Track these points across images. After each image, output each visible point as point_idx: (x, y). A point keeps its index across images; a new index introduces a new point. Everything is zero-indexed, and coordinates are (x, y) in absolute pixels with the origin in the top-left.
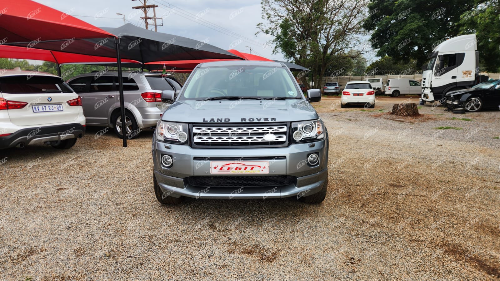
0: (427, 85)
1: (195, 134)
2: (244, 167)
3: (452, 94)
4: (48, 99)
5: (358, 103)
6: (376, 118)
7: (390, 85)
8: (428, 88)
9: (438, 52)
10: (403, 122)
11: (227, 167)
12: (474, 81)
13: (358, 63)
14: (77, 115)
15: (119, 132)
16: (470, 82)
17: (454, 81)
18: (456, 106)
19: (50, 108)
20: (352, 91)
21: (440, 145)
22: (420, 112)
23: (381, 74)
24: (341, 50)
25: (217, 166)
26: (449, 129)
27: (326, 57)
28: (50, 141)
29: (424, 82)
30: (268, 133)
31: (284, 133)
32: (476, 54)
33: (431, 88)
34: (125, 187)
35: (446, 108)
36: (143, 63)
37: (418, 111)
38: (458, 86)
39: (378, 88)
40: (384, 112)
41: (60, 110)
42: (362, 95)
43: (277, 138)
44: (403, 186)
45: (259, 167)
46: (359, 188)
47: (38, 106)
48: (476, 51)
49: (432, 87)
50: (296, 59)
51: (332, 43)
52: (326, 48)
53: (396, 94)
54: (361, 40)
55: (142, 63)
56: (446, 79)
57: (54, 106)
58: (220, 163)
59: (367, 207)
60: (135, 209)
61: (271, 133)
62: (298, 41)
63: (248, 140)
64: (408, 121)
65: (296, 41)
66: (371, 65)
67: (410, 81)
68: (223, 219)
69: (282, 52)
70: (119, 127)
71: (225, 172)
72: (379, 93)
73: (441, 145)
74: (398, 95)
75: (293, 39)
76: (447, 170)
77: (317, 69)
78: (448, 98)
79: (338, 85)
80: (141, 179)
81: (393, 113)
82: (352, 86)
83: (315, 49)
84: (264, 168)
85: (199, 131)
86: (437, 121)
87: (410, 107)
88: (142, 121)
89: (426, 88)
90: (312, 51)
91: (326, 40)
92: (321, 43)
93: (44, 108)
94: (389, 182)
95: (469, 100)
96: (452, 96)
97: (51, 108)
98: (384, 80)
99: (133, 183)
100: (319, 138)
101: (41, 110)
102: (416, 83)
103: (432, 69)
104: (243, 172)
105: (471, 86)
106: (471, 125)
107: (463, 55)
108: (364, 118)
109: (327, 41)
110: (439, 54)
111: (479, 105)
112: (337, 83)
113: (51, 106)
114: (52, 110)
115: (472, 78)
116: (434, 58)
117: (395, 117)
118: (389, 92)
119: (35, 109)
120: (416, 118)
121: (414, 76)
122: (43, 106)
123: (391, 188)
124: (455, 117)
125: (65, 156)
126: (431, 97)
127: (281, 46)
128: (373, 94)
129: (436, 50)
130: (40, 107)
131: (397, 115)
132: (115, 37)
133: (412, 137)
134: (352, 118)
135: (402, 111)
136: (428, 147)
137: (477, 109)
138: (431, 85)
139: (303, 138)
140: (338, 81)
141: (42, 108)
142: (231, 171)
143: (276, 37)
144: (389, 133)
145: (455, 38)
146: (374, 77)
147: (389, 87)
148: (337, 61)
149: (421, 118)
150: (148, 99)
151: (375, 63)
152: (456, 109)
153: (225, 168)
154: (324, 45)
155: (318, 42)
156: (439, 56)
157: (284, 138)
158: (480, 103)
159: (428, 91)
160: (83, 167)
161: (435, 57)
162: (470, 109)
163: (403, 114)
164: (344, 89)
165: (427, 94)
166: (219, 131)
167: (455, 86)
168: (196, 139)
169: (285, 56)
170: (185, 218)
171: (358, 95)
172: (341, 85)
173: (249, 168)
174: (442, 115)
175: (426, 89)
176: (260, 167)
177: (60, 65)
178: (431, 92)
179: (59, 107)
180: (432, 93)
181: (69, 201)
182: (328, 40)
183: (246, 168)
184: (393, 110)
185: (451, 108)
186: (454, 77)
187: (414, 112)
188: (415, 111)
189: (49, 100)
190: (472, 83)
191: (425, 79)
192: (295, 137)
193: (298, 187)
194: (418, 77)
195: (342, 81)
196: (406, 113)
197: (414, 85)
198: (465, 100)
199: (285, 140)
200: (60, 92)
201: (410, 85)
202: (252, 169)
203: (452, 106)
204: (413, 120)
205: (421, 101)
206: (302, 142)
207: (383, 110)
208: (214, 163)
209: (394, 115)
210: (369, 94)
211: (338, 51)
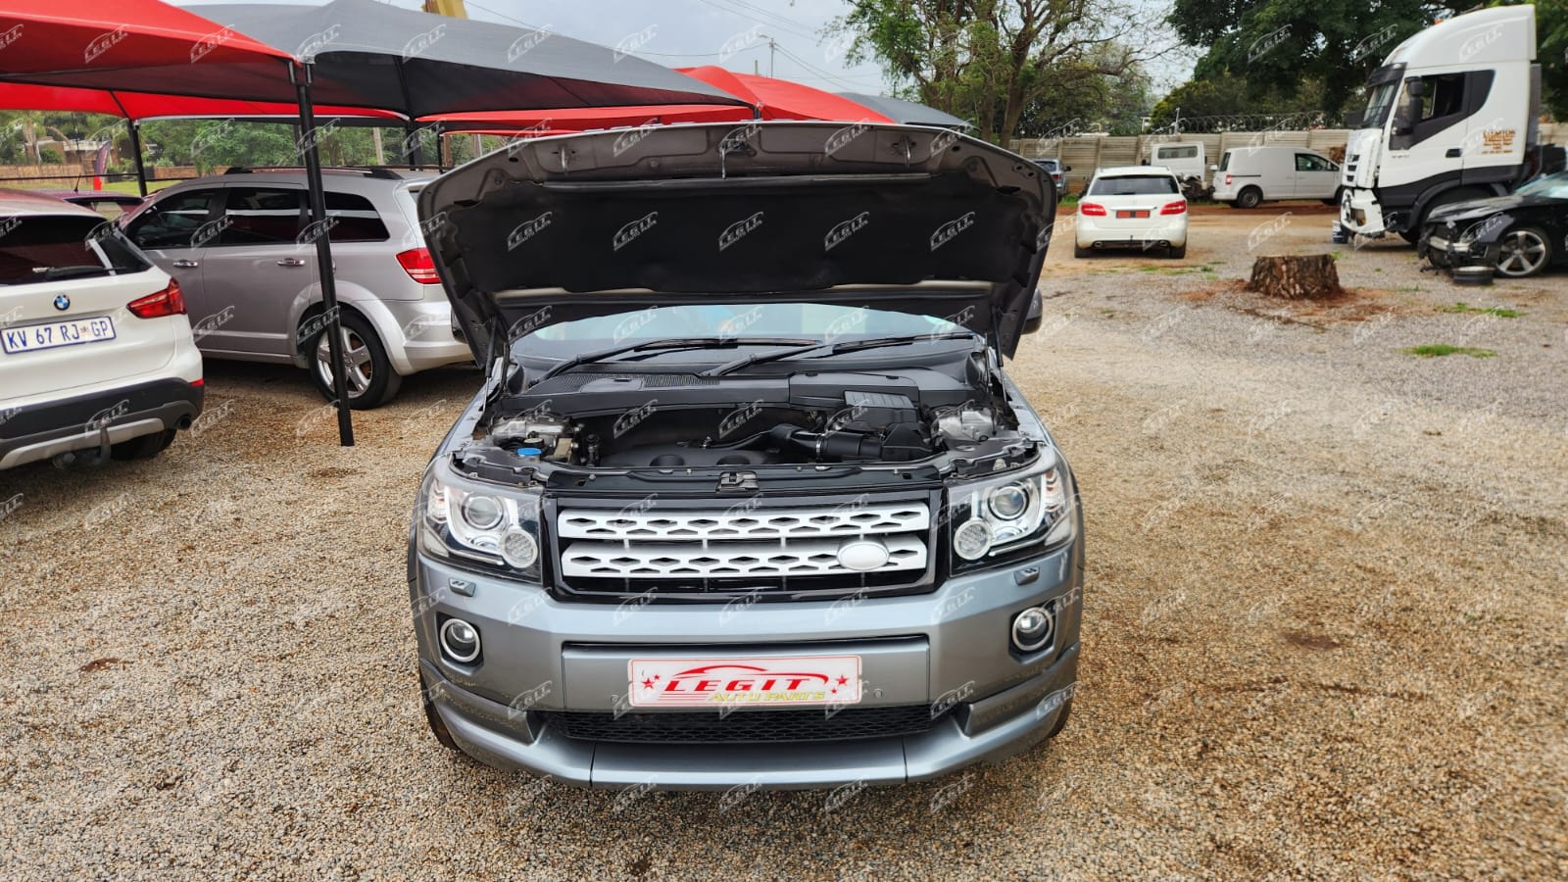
0: (1363, 178)
1: (566, 543)
2: (762, 681)
3: (1447, 213)
4: (55, 303)
5: (1131, 242)
6: (1198, 306)
7: (1230, 170)
8: (1364, 189)
9: (1403, 68)
10: (1288, 322)
11: (697, 679)
12: (1520, 167)
13: (1125, 84)
14: (170, 347)
15: (329, 383)
16: (1507, 168)
17: (1454, 164)
18: (1464, 259)
19: (64, 335)
20: (1111, 203)
21: (1432, 430)
22: (1345, 282)
23: (1202, 130)
24: (1071, 49)
25: (657, 677)
26: (1450, 357)
27: (1021, 73)
28: (73, 452)
29: (1352, 168)
30: (856, 537)
31: (922, 535)
32: (1532, 71)
33: (1376, 190)
34: (331, 654)
35: (1426, 261)
36: (412, 119)
37: (1336, 280)
38: (1466, 181)
39: (1192, 179)
40: (1221, 277)
41: (102, 337)
42: (1146, 214)
43: (893, 559)
44: (1335, 640)
45: (822, 681)
46: (1178, 653)
47: (21, 330)
48: (1532, 62)
49: (1380, 185)
50: (922, 80)
51: (1042, 26)
52: (1023, 41)
53: (1250, 199)
54: (1139, 16)
55: (407, 118)
56: (1426, 160)
57: (80, 324)
58: (668, 666)
59: (1219, 759)
60: (359, 771)
61: (868, 537)
62: (928, 19)
63: (776, 569)
64: (1304, 319)
65: (923, 18)
66: (1167, 99)
67: (1297, 155)
68: (684, 828)
69: (877, 56)
70: (326, 365)
71: (688, 698)
72: (1197, 196)
73: (1439, 434)
74: (1254, 201)
75: (914, 12)
76: (1480, 558)
77: (991, 115)
78: (1438, 228)
79: (1062, 169)
80: (392, 608)
81: (1253, 286)
82: (1112, 186)
83: (983, 46)
84: (842, 681)
85: (580, 532)
86: (1404, 318)
87: (1312, 269)
88: (407, 349)
89: (1358, 188)
90: (975, 53)
91: (1022, 14)
92: (1006, 24)
93: (46, 335)
94: (1284, 624)
95: (1505, 237)
96: (1451, 225)
97: (71, 331)
98: (1210, 150)
99: (362, 631)
100: (1052, 538)
101: (32, 343)
102: (1316, 160)
103: (1381, 124)
104: (755, 698)
105: (1510, 187)
106: (1524, 340)
107: (1486, 78)
108: (1159, 306)
109: (1025, 20)
110: (1408, 74)
111: (1538, 255)
112: (1056, 161)
113: (69, 325)
114: (73, 341)
115: (1514, 156)
116: (1391, 88)
117: (1261, 303)
118: (1226, 191)
119: (11, 340)
120: (1330, 307)
121: (1310, 135)
122: (41, 329)
123: (1295, 655)
124: (1463, 301)
125: (133, 493)
126: (1375, 222)
127: (874, 37)
128: (1182, 211)
129: (1397, 57)
130: (30, 333)
131: (1267, 293)
132: (291, 60)
133: (1332, 393)
134: (1114, 305)
135: (1284, 282)
136: (1395, 441)
137: (1530, 268)
138: (1376, 180)
139: (993, 548)
140: (1060, 155)
141: (38, 336)
142: (712, 694)
143: (858, 5)
144: (1248, 373)
145: (1466, 18)
146: (1179, 140)
147: (1228, 176)
148: (1057, 86)
149: (1348, 308)
150: (420, 273)
151: (1182, 90)
152: (1462, 269)
153: (689, 684)
154: (1017, 33)
155: (996, 24)
156: (1409, 81)
157: (918, 557)
158: (1542, 247)
159: (1364, 201)
160: (191, 548)
161: (1395, 82)
162: (1510, 268)
163: (1289, 292)
164: (1084, 193)
165: (1362, 211)
166: (662, 533)
167: (1456, 182)
168: (570, 565)
169: (886, 71)
170: (540, 830)
171: (1133, 214)
172: (1069, 169)
173: (782, 685)
174: (1417, 290)
175: (1356, 191)
176: (826, 679)
177: (136, 123)
178: (1374, 203)
179: (99, 326)
180: (1378, 207)
181: (120, 729)
182: (1030, 13)
183: (768, 685)
184: (1253, 276)
185: (1445, 265)
186: (1454, 153)
187: (1325, 286)
188: (1330, 282)
189: (61, 305)
190: (1513, 174)
191: (1356, 158)
192: (960, 543)
193: (973, 733)
194: (1320, 137)
195: (1073, 153)
196: (1297, 287)
197: (1309, 169)
198: (1494, 238)
199: (922, 565)
200: (105, 273)
201: (1297, 169)
202: (794, 685)
203: (1449, 258)
204: (1321, 315)
205: (1339, 229)
206: (988, 563)
207: (1216, 267)
208: (640, 667)
209: (1256, 295)
210: (1169, 210)
211: (1060, 52)
